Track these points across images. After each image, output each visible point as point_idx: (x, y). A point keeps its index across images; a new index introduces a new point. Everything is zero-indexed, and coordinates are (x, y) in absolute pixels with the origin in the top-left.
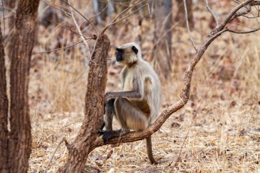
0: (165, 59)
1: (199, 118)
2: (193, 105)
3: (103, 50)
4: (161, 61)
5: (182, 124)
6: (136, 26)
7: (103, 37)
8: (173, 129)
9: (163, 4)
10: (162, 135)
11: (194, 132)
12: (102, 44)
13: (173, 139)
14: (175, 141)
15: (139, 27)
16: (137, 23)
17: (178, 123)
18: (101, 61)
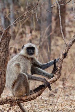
0: (46, 54)
1: (67, 92)
2: (63, 84)
3: (6, 41)
4: (44, 56)
5: (56, 95)
6: (28, 34)
7: (6, 33)
8: (51, 97)
9: (46, 20)
10: (43, 100)
11: (64, 100)
12: (6, 37)
13: (50, 103)
14: (51, 104)
15: (30, 34)
16: (29, 32)
17: (54, 94)
18: (5, 48)
